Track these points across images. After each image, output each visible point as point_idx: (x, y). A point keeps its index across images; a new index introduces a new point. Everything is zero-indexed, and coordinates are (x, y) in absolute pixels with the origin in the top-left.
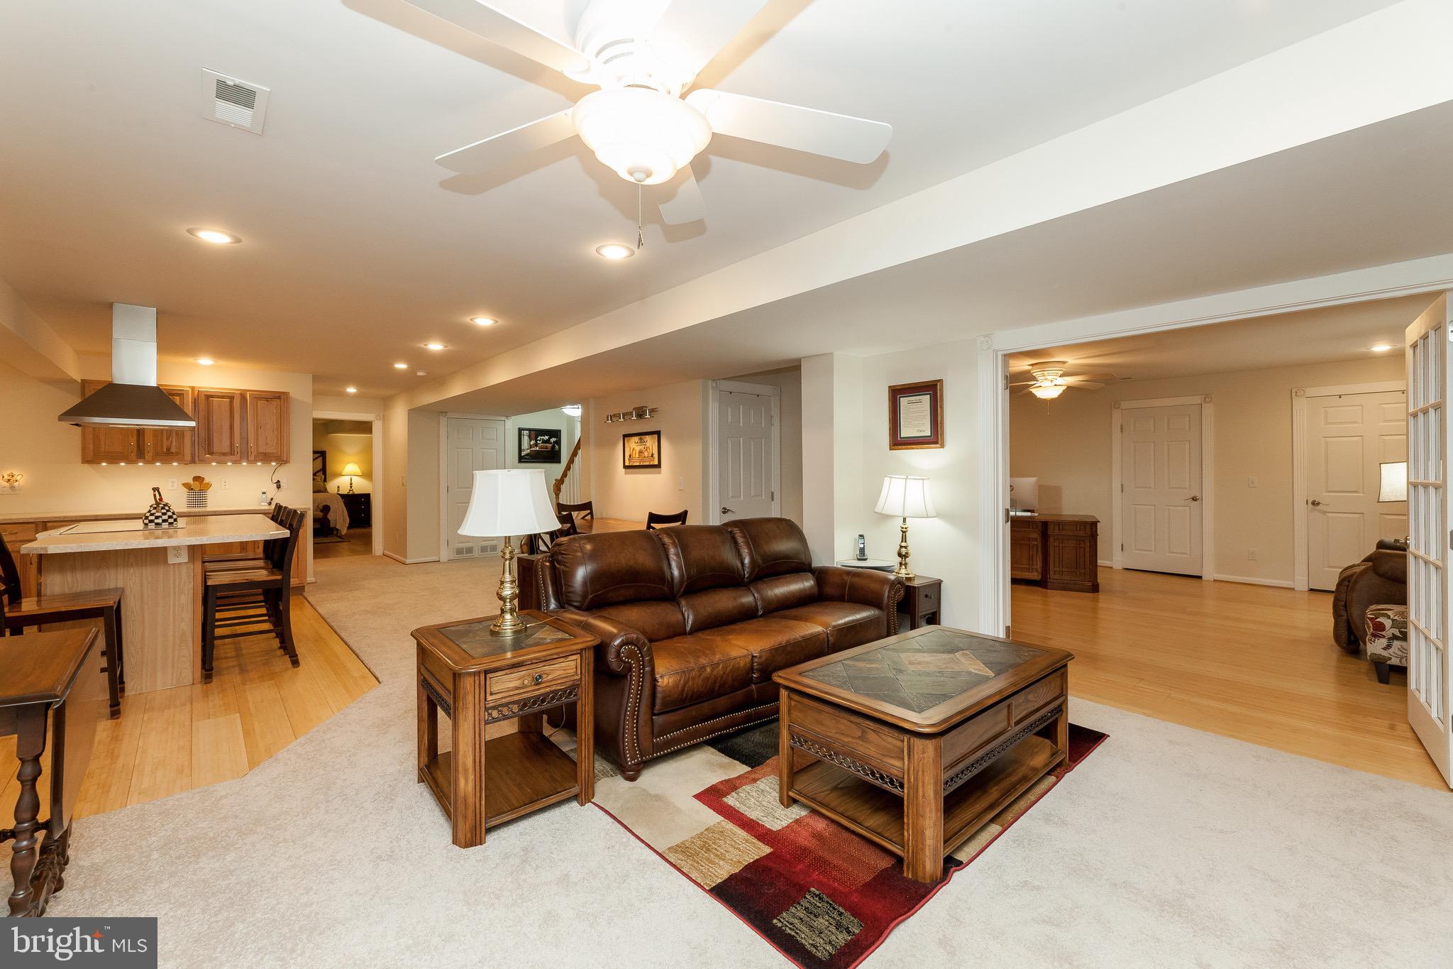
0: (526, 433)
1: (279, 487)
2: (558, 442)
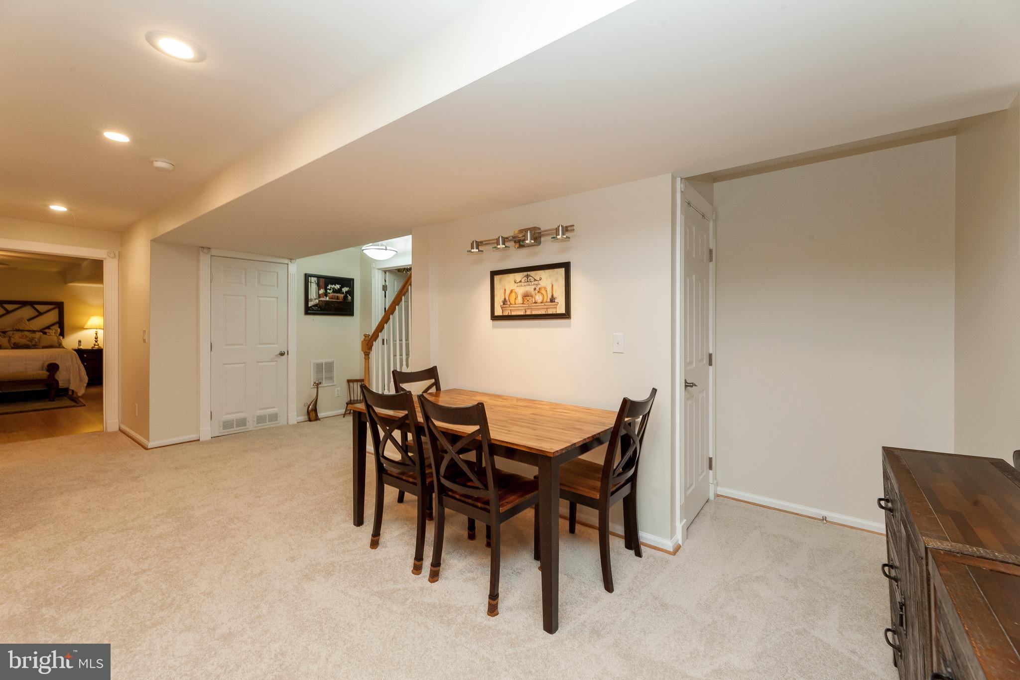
0: (314, 280)
2: (351, 293)
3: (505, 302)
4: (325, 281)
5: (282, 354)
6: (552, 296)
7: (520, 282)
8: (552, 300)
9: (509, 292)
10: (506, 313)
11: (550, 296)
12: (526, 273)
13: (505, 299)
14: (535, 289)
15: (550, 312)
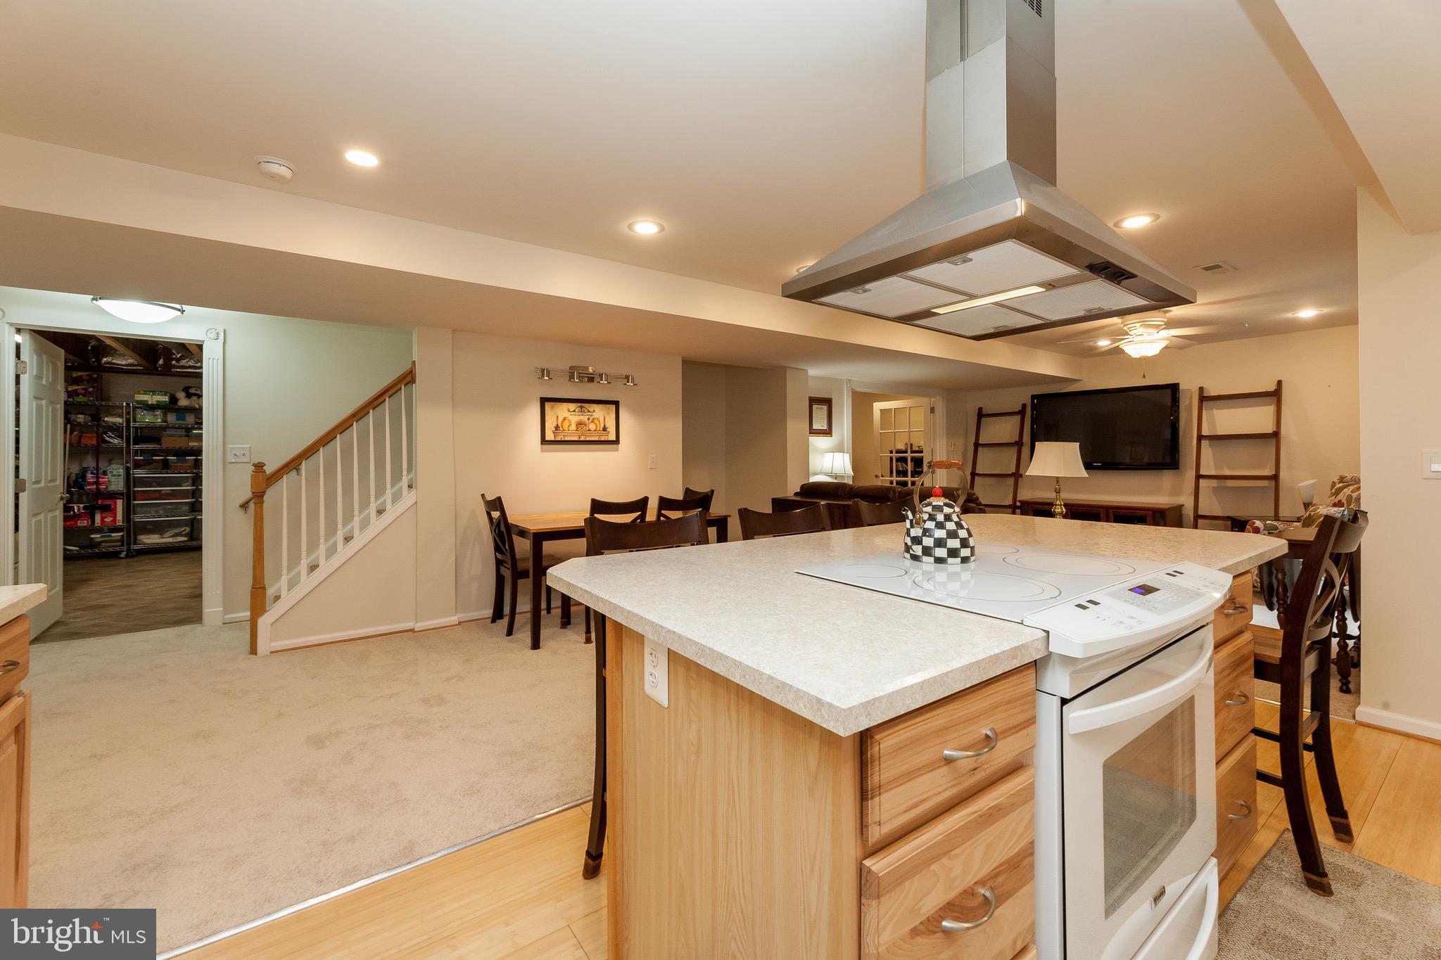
3: (557, 428)
6: (605, 426)
7: (574, 411)
8: (605, 429)
9: (562, 419)
10: (558, 438)
11: (602, 426)
12: (579, 404)
13: (557, 425)
14: (589, 419)
15: (603, 439)
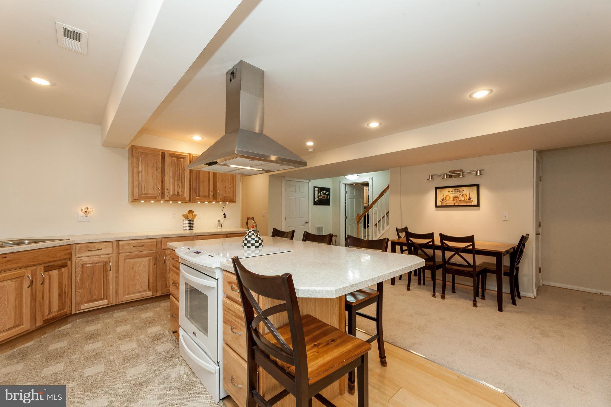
0: (317, 189)
1: (225, 217)
2: (329, 195)
3: (443, 200)
4: (321, 189)
5: (306, 223)
6: (470, 197)
7: (452, 192)
8: (470, 199)
9: (446, 196)
10: (444, 205)
11: (468, 197)
12: (455, 188)
13: (443, 199)
14: (460, 195)
15: (468, 204)
